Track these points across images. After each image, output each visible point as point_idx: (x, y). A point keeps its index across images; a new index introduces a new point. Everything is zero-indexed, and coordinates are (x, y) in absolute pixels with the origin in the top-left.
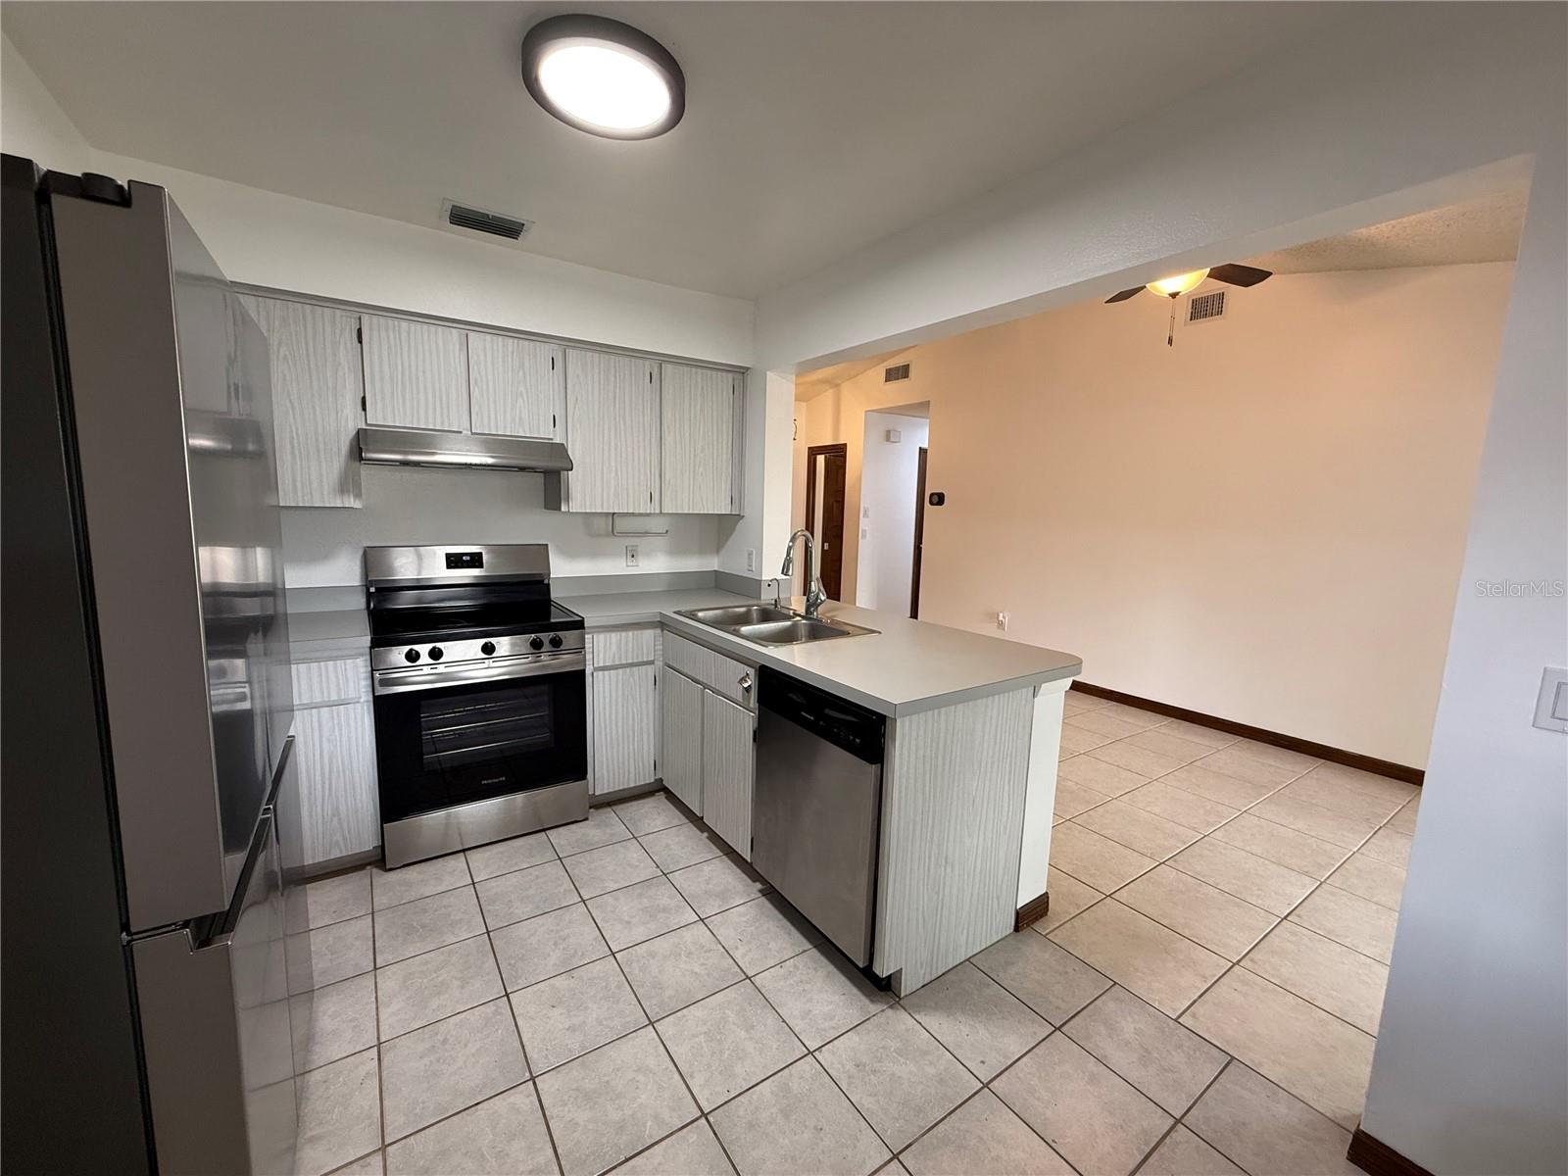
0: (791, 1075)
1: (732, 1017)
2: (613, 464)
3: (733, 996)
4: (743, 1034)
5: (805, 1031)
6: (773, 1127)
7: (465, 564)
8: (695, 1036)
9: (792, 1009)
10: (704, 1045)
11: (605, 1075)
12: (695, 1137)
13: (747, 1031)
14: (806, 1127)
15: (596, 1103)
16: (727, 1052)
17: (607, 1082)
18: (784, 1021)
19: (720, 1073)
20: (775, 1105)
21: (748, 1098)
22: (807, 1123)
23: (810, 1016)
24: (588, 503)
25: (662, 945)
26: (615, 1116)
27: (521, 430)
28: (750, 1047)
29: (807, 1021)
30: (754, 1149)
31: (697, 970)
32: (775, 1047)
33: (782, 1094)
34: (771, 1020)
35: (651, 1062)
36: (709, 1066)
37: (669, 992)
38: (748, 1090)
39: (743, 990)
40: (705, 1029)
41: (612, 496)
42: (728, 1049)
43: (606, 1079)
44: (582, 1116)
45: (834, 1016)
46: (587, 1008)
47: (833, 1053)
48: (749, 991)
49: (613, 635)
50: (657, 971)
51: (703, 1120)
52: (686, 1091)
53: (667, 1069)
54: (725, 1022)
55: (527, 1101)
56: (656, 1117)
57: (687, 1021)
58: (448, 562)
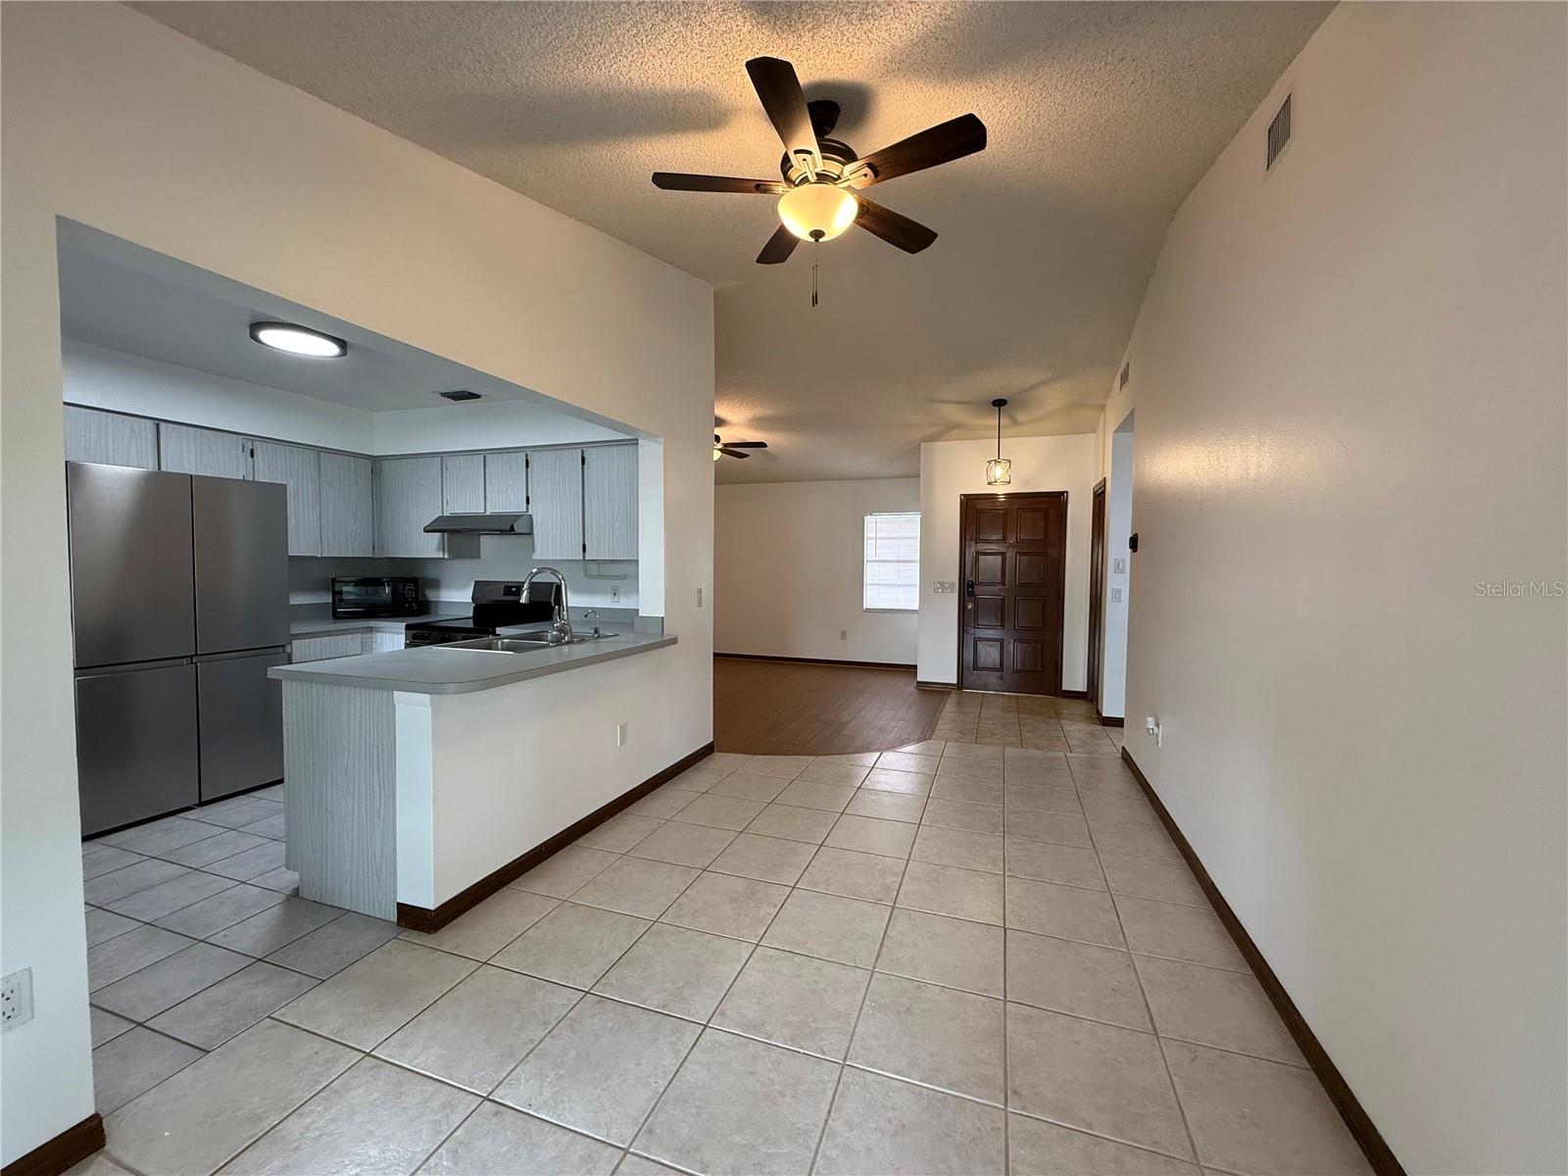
7: (512, 594)
24: (544, 553)
27: (510, 508)
58: (505, 591)
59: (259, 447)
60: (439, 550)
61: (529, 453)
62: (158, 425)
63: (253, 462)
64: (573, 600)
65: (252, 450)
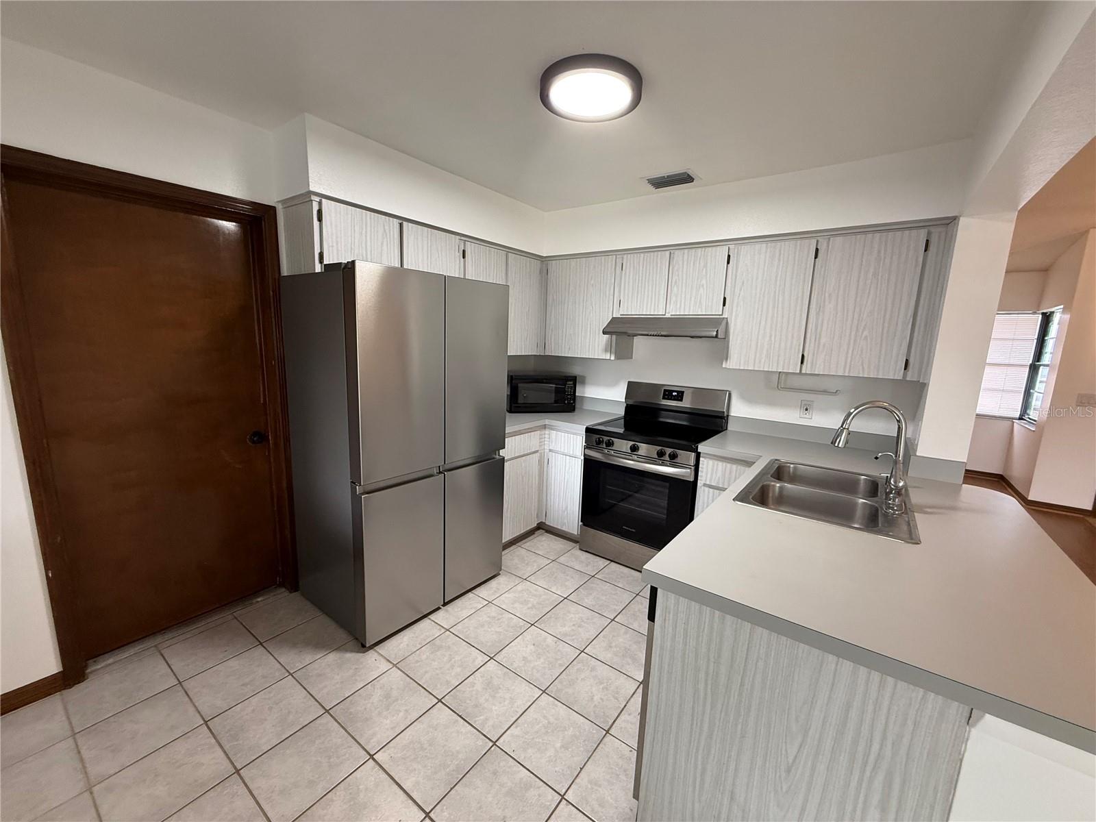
0: (539, 788)
1: (570, 732)
2: (768, 331)
3: (586, 727)
4: (558, 745)
5: (580, 787)
6: (498, 787)
7: (673, 398)
8: (545, 717)
9: (595, 770)
10: (540, 725)
11: (503, 686)
12: (481, 743)
13: (562, 747)
14: (503, 810)
15: (486, 689)
16: (540, 740)
17: (500, 688)
18: (581, 769)
19: (524, 742)
20: (513, 783)
21: (513, 764)
22: (506, 810)
23: (596, 788)
24: (742, 362)
25: (603, 671)
26: (482, 700)
27: (700, 310)
28: (551, 752)
29: (589, 786)
30: (481, 780)
31: (595, 698)
32: (557, 769)
33: (522, 785)
34: (579, 759)
35: (519, 702)
36: (527, 733)
37: (570, 691)
38: (519, 763)
39: (594, 732)
40: (552, 720)
41: (764, 356)
42: (543, 740)
43: (501, 686)
44: (479, 687)
45: (603, 807)
46: (540, 658)
47: (570, 815)
48: (595, 736)
49: (720, 463)
50: (582, 677)
51: (491, 744)
52: (506, 728)
53: (517, 712)
54: (562, 731)
55: (480, 662)
56: (487, 719)
57: (553, 708)
58: (664, 394)
59: (470, 248)
60: (606, 351)
61: (731, 247)
62: (401, 225)
63: (465, 262)
64: (739, 409)
65: (464, 251)
